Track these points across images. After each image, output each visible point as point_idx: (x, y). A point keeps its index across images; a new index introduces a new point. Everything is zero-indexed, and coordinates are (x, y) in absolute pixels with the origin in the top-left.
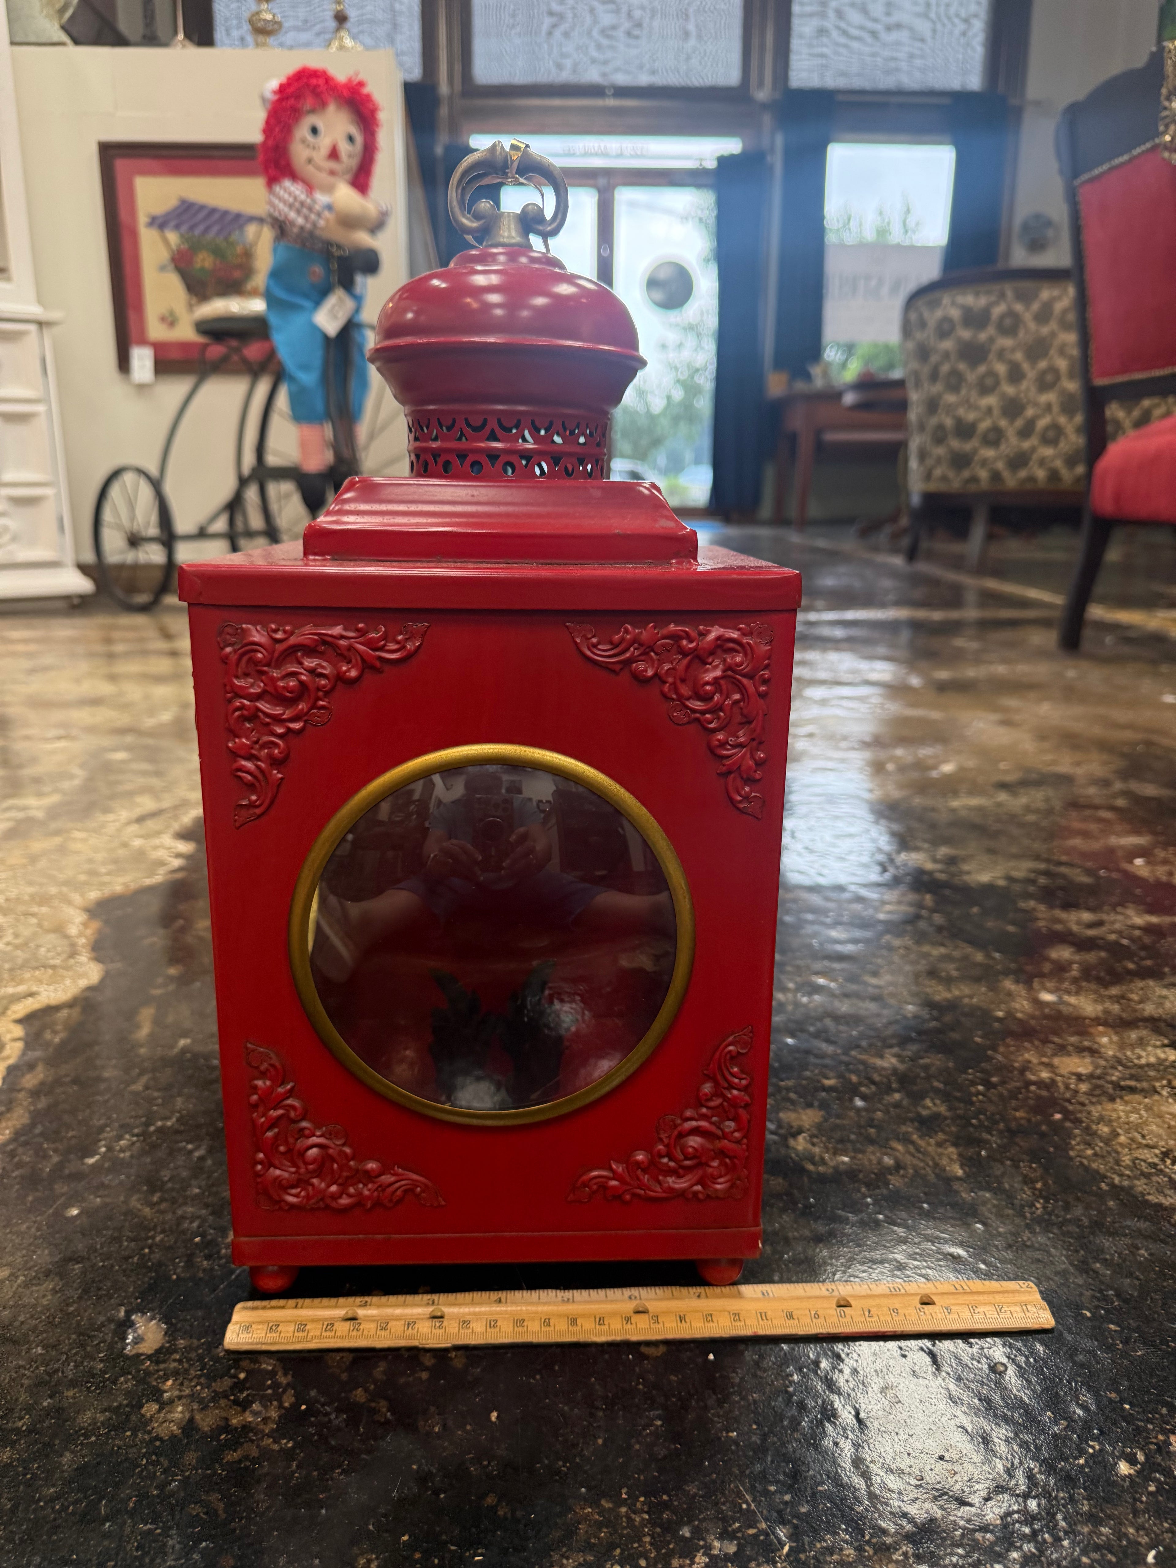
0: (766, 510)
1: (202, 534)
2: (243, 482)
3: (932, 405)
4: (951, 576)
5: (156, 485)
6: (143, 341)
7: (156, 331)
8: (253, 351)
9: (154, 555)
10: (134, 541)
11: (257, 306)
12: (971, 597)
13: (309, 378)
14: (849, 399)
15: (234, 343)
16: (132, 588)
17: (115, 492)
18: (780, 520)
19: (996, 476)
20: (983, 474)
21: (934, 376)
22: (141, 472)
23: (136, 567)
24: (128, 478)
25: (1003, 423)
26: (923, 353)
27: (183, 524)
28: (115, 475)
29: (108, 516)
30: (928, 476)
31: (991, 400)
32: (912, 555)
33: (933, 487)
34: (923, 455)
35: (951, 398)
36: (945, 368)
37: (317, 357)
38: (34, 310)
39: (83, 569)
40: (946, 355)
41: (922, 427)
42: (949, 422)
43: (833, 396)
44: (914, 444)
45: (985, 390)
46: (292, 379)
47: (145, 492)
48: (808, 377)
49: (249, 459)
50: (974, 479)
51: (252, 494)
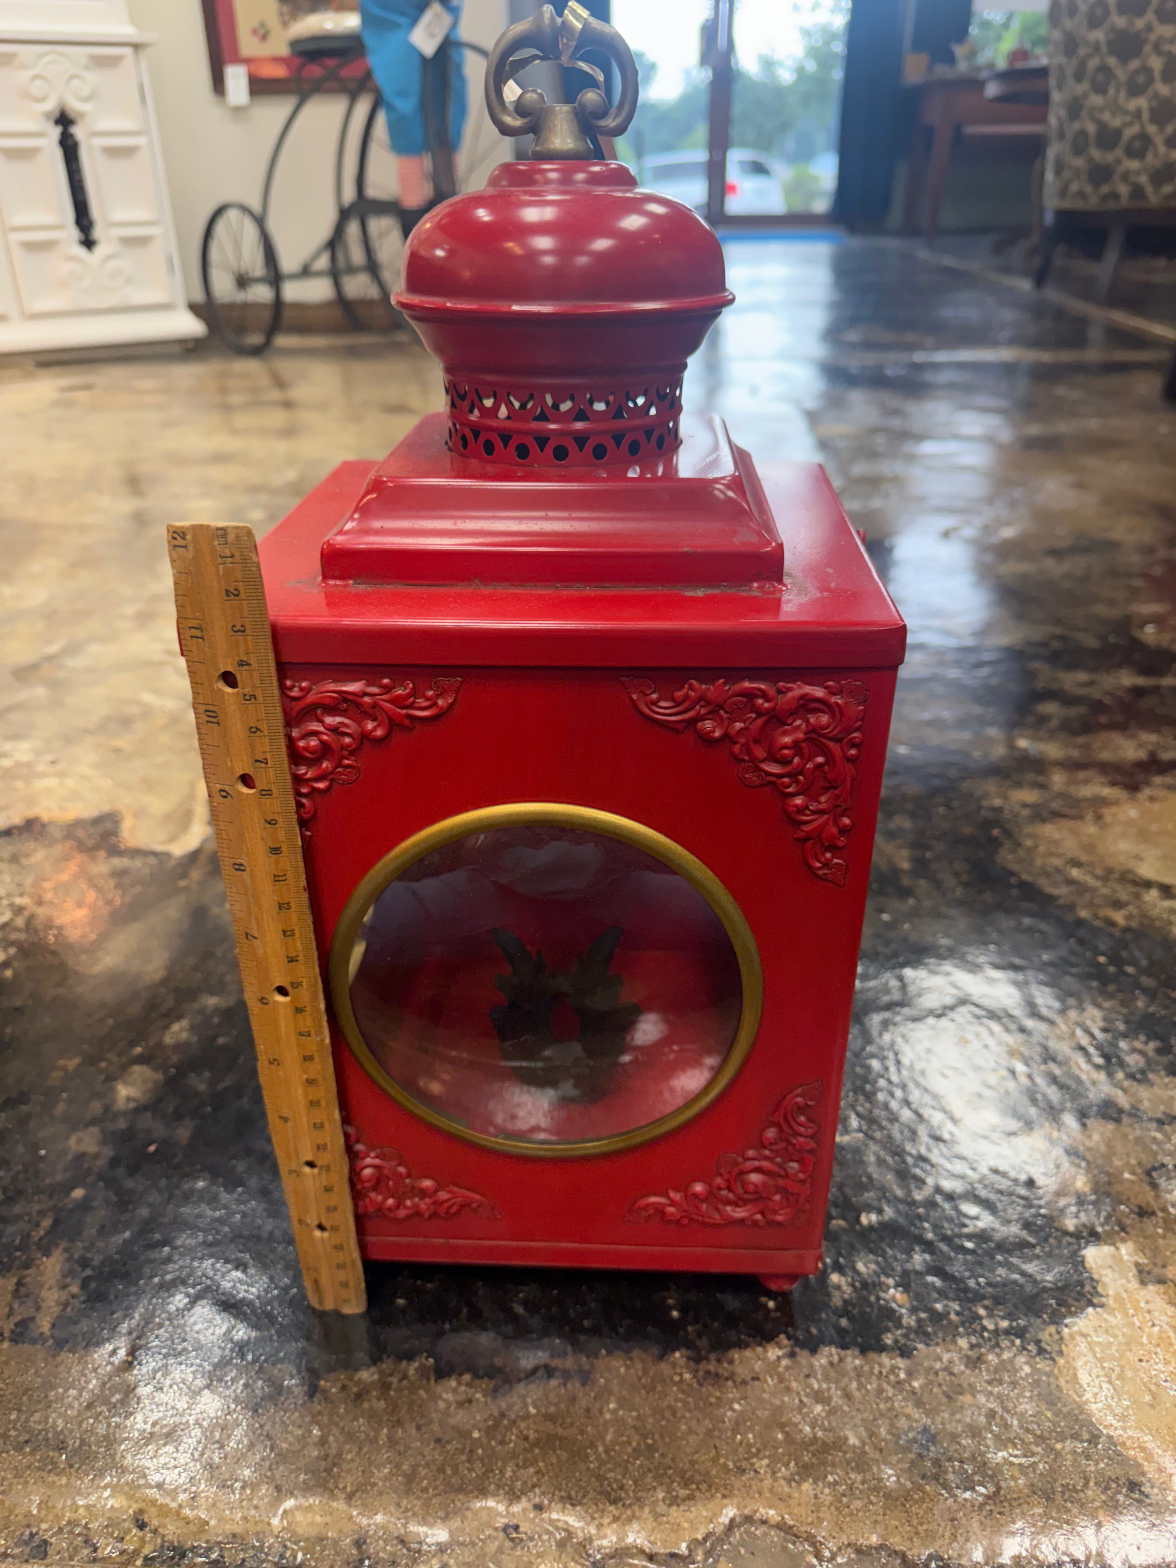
0: (895, 217)
1: (306, 272)
2: (345, 214)
3: (1075, 108)
4: (1077, 306)
5: (260, 221)
6: (237, 60)
7: (248, 45)
8: (350, 72)
9: (262, 293)
10: (242, 282)
11: (351, 21)
12: (1095, 334)
13: (407, 106)
14: (992, 90)
15: (331, 62)
16: (242, 329)
17: (220, 228)
18: (910, 230)
19: (1138, 192)
20: (1123, 190)
21: (1079, 76)
22: (245, 209)
23: (245, 306)
24: (232, 214)
25: (1152, 129)
26: (1070, 45)
27: (289, 262)
28: (219, 212)
29: (214, 254)
30: (1063, 192)
31: (1141, 103)
32: (1040, 278)
33: (1067, 204)
34: (1059, 169)
35: (1097, 100)
36: (1093, 63)
37: (413, 80)
38: (126, 31)
39: (195, 308)
40: (1096, 48)
41: (1061, 135)
42: (1091, 128)
43: (975, 84)
44: (1052, 152)
45: (1135, 90)
46: (390, 108)
47: (250, 231)
48: (951, 59)
49: (349, 195)
50: (1115, 196)
51: (353, 229)
